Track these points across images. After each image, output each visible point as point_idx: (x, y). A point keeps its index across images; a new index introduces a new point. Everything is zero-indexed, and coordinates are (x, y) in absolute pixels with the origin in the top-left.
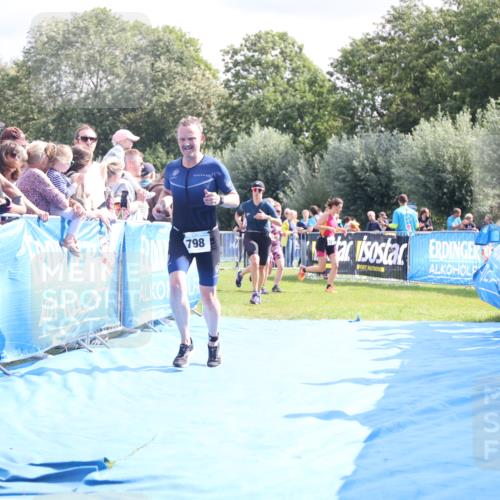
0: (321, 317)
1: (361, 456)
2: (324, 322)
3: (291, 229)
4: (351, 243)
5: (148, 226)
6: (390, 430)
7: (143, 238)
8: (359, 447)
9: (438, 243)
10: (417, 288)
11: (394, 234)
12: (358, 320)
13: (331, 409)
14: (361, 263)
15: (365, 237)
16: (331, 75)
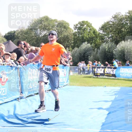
1: (107, 118)
2: (98, 87)
3: (90, 66)
4: (104, 69)
6: (113, 112)
8: (106, 116)
9: (123, 69)
10: (118, 79)
11: (113, 67)
12: (105, 87)
13: (100, 107)
14: (106, 74)
15: (107, 68)
16: (99, 30)
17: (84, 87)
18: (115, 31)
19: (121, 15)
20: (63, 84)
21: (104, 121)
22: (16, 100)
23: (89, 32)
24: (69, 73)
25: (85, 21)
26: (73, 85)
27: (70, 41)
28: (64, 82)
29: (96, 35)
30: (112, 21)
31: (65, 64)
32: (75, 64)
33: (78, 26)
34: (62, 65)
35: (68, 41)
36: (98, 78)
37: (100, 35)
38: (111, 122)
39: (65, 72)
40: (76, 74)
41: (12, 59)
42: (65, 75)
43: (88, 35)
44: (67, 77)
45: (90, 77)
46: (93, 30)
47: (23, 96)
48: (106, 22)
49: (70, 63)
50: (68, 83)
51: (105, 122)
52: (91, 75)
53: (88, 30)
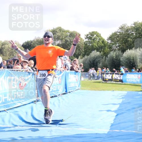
0: (106, 90)
1: (115, 119)
2: (106, 91)
3: (99, 72)
4: (112, 75)
5: (70, 72)
6: (120, 114)
7: (69, 74)
8: (114, 118)
9: (129, 75)
10: (125, 84)
11: (120, 73)
12: (113, 91)
13: (109, 109)
14: (114, 79)
15: (115, 74)
16: (107, 40)
17: (94, 91)
18: (122, 41)
19: (127, 26)
20: (75, 88)
21: (112, 122)
22: (33, 102)
23: (99, 42)
24: (81, 79)
25: (94, 32)
26: (84, 90)
27: (81, 50)
28: (76, 87)
29: (105, 44)
30: (119, 31)
31: (77, 70)
32: (86, 70)
33: (88, 36)
34: (74, 71)
35: (80, 49)
36: (106, 83)
37: (108, 44)
38: (119, 123)
39: (77, 77)
40: (87, 80)
41: (29, 66)
42: (77, 80)
43: (98, 44)
44: (79, 82)
45: (100, 82)
46: (102, 40)
47: (39, 99)
48: (114, 32)
49: (81, 70)
50: (80, 87)
51: (114, 123)
52: (100, 80)
53: (98, 40)
